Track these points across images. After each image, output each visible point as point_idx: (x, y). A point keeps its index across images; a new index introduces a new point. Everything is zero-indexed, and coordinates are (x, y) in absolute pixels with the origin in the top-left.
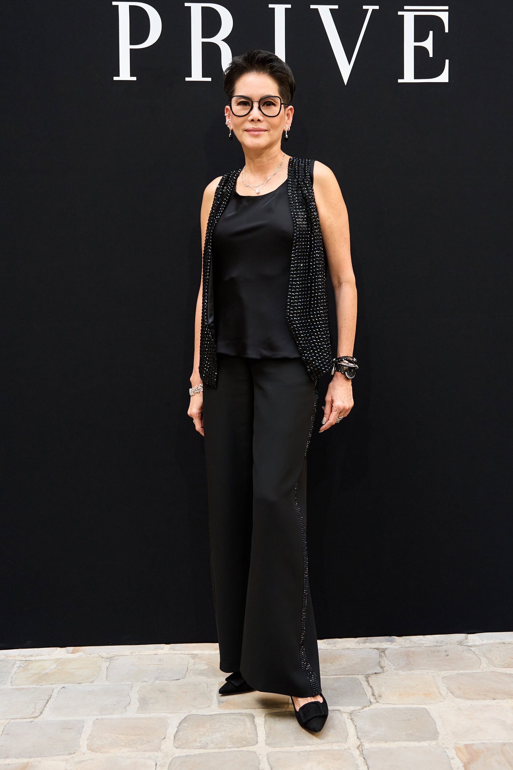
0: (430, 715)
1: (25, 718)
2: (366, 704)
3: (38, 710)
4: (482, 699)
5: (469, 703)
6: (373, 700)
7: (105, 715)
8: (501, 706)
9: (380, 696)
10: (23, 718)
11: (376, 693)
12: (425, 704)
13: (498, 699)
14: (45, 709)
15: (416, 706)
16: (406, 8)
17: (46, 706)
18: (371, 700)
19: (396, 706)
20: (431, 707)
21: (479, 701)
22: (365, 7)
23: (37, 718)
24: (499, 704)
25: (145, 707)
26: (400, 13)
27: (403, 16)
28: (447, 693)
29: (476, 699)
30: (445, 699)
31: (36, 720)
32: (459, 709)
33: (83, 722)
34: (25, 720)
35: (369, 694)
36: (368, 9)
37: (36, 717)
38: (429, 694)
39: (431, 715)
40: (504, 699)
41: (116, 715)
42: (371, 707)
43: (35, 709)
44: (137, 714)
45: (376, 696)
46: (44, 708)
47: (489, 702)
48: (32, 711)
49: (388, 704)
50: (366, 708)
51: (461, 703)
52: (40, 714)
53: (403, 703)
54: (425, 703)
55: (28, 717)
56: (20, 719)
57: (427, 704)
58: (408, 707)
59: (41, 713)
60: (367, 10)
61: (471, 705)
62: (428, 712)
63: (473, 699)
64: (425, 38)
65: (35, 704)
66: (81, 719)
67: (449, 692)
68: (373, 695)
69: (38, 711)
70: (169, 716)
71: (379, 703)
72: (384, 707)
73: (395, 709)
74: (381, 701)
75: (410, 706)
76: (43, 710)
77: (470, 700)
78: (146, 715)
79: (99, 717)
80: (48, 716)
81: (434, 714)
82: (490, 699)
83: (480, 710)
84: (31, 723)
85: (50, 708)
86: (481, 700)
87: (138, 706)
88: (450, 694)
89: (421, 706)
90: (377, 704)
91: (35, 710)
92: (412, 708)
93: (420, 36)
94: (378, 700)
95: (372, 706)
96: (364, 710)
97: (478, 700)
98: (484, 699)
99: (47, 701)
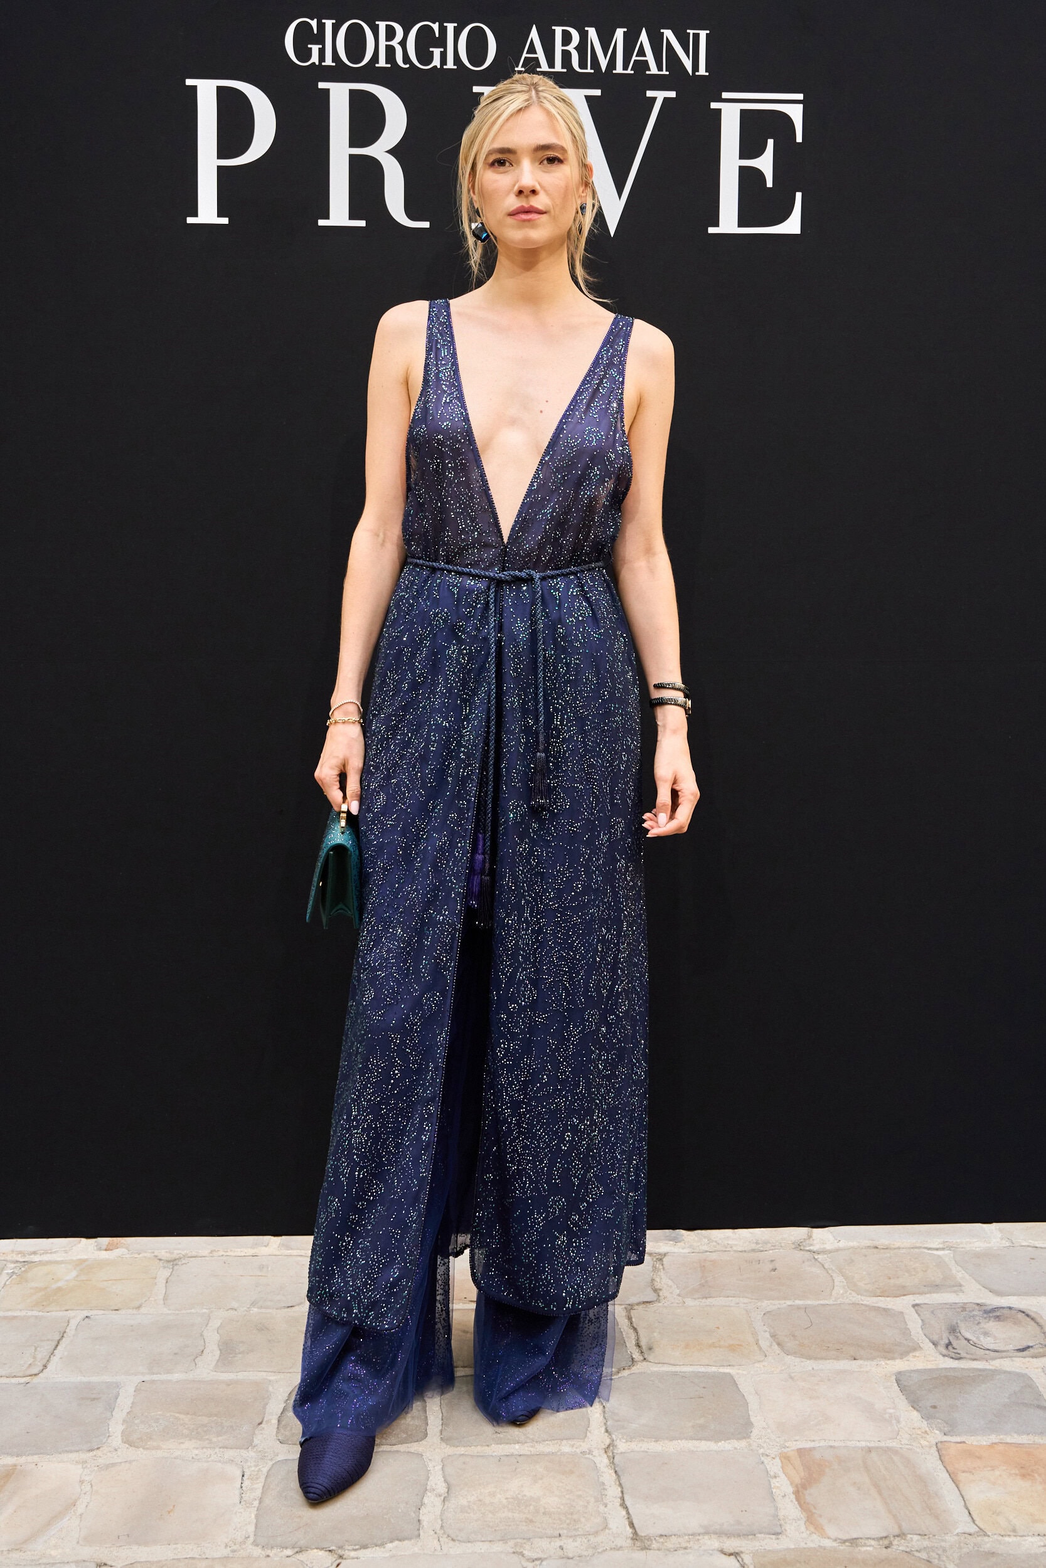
0: (737, 1387)
1: (15, 1377)
2: (623, 1364)
3: (39, 1362)
4: (834, 1359)
5: (809, 1364)
6: (636, 1355)
7: (157, 1374)
8: (867, 1372)
9: (650, 1349)
10: (13, 1375)
11: (643, 1343)
12: (730, 1366)
13: (861, 1359)
14: (51, 1359)
15: (714, 1369)
16: (725, 95)
17: (53, 1352)
18: (634, 1356)
19: (677, 1369)
20: (740, 1371)
21: (828, 1361)
22: (649, 94)
23: (38, 1376)
24: (862, 1370)
25: (230, 1359)
26: (714, 105)
27: (720, 110)
28: (771, 1345)
29: (822, 1358)
30: (766, 1356)
31: (36, 1380)
32: (791, 1378)
33: (118, 1386)
34: (14, 1380)
35: (631, 1343)
36: (656, 98)
37: (36, 1375)
38: (738, 1345)
39: (739, 1387)
40: (872, 1359)
41: (177, 1375)
42: (634, 1369)
43: (34, 1358)
44: (215, 1373)
45: (644, 1347)
46: (50, 1357)
47: (844, 1364)
48: (29, 1363)
49: (664, 1363)
50: (624, 1371)
51: (795, 1366)
52: (42, 1368)
53: (691, 1363)
54: (730, 1364)
55: (21, 1374)
56: (7, 1377)
57: (733, 1366)
58: (700, 1372)
59: (45, 1366)
60: (654, 99)
61: (813, 1369)
62: (735, 1381)
63: (816, 1359)
64: (758, 152)
65: (36, 1349)
66: (115, 1380)
67: (774, 1344)
68: (638, 1345)
69: (39, 1364)
70: (272, 1378)
71: (648, 1363)
72: (656, 1369)
73: (675, 1374)
74: (650, 1358)
75: (702, 1369)
76: (48, 1361)
77: (810, 1359)
78: (231, 1376)
79: (147, 1378)
80: (58, 1373)
81: (745, 1387)
82: (847, 1359)
83: (829, 1380)
84: (25, 1386)
85: (61, 1358)
86: (831, 1361)
87: (217, 1357)
88: (776, 1347)
89: (722, 1370)
90: (644, 1363)
91: (34, 1361)
92: (706, 1372)
93: (750, 147)
94: (646, 1357)
95: (635, 1367)
96: (620, 1375)
97: (826, 1359)
98: (837, 1358)
99: (56, 1343)
